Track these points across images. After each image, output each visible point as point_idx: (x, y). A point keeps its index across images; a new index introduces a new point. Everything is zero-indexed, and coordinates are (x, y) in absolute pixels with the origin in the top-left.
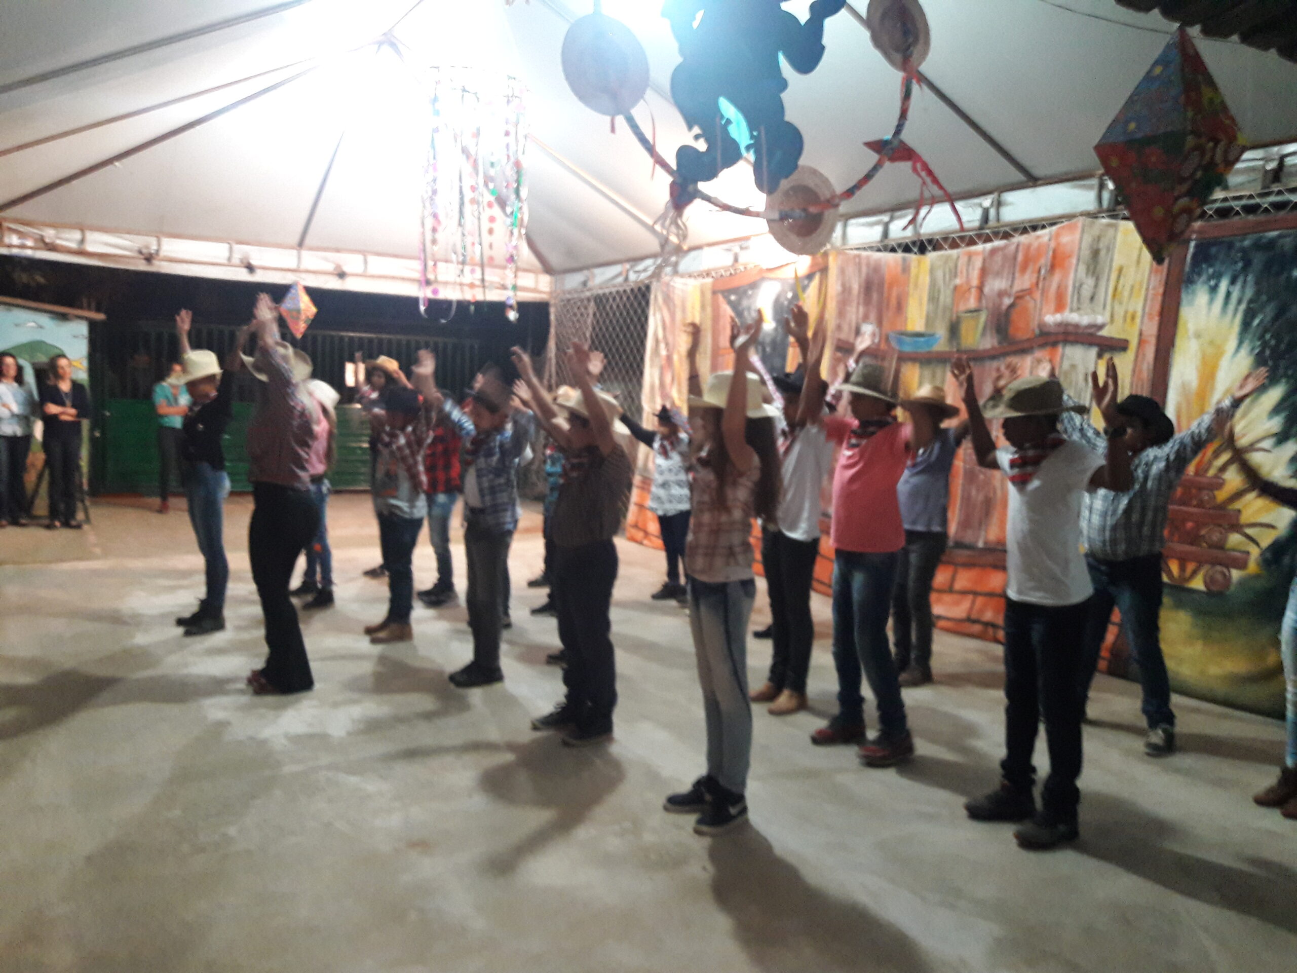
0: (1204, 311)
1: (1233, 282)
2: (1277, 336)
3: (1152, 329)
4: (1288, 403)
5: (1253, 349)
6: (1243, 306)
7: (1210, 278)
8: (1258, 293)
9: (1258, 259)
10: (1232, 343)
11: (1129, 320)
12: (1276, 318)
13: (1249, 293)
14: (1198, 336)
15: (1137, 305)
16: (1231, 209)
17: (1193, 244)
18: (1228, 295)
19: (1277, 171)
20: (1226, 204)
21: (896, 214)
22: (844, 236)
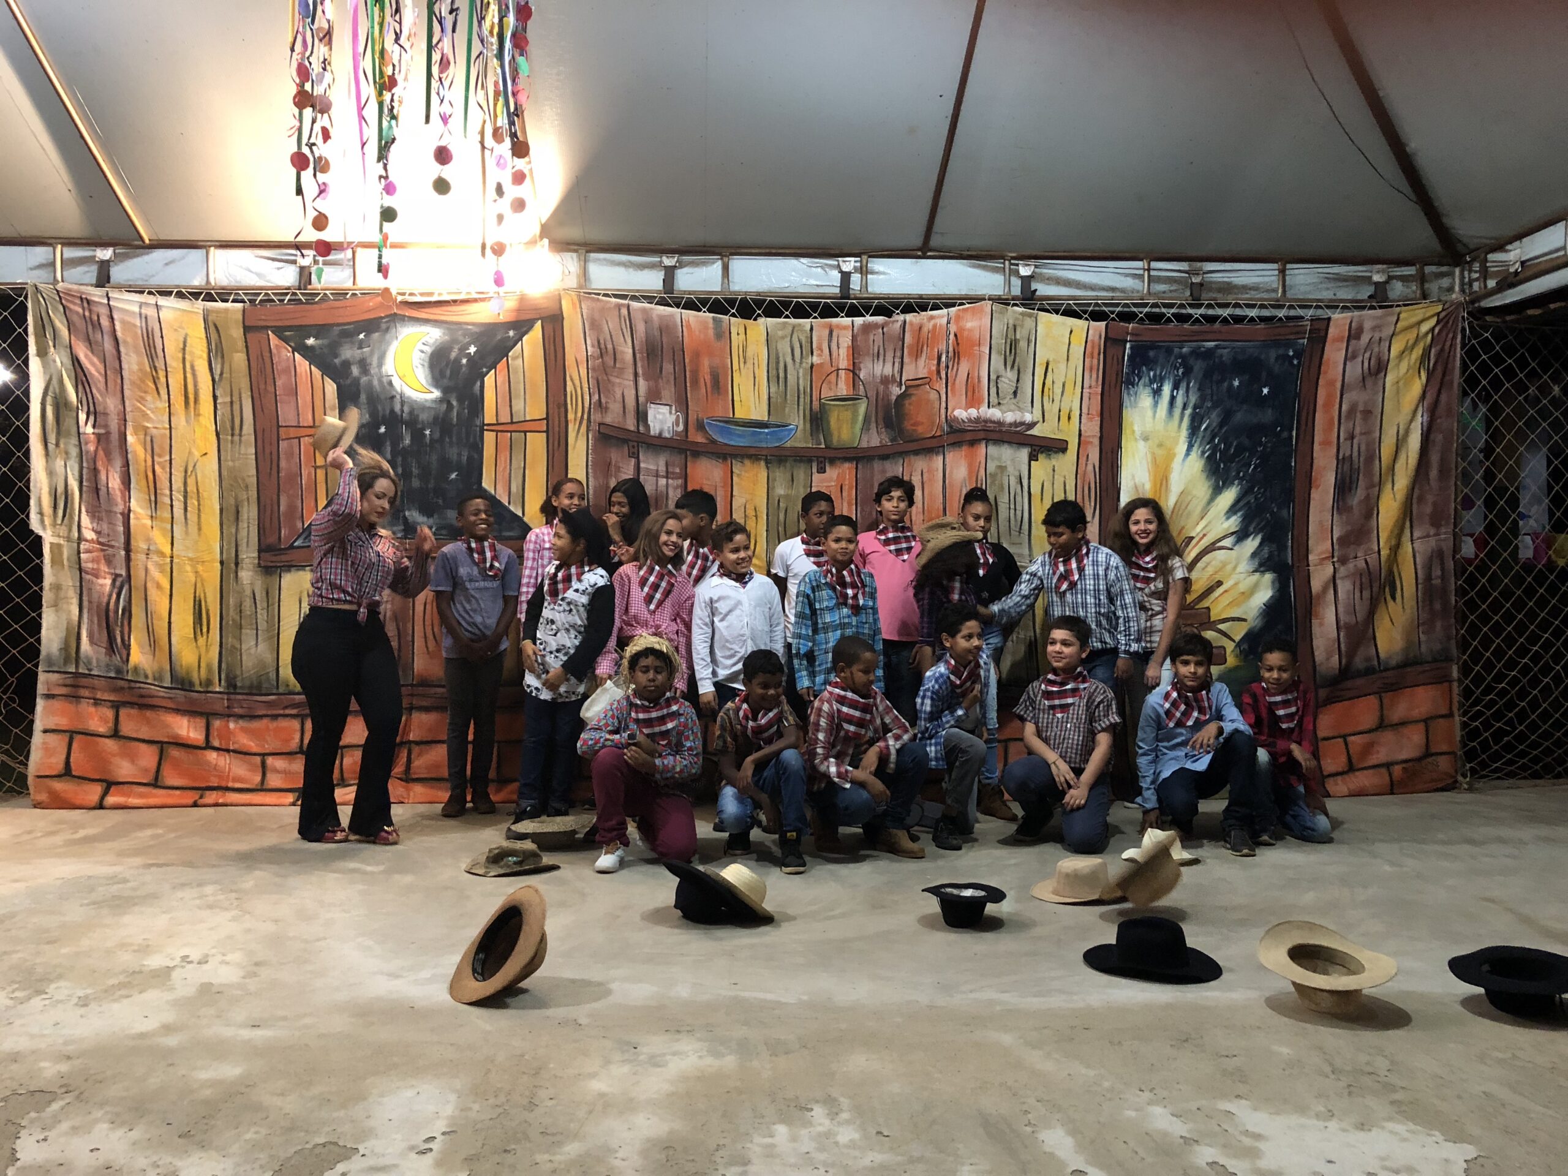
0: (1150, 413)
1: (1176, 387)
2: (1223, 440)
3: (1092, 428)
4: (1241, 504)
5: (1203, 453)
6: (1188, 412)
7: (1151, 382)
8: (1202, 399)
9: (1198, 366)
10: (1182, 447)
11: (1064, 418)
12: (1221, 425)
13: (1193, 399)
14: (1146, 439)
15: (1072, 401)
16: (1164, 315)
17: (1128, 345)
18: (1173, 399)
19: (1201, 285)
20: (1157, 310)
21: (685, 258)
22: (585, 274)
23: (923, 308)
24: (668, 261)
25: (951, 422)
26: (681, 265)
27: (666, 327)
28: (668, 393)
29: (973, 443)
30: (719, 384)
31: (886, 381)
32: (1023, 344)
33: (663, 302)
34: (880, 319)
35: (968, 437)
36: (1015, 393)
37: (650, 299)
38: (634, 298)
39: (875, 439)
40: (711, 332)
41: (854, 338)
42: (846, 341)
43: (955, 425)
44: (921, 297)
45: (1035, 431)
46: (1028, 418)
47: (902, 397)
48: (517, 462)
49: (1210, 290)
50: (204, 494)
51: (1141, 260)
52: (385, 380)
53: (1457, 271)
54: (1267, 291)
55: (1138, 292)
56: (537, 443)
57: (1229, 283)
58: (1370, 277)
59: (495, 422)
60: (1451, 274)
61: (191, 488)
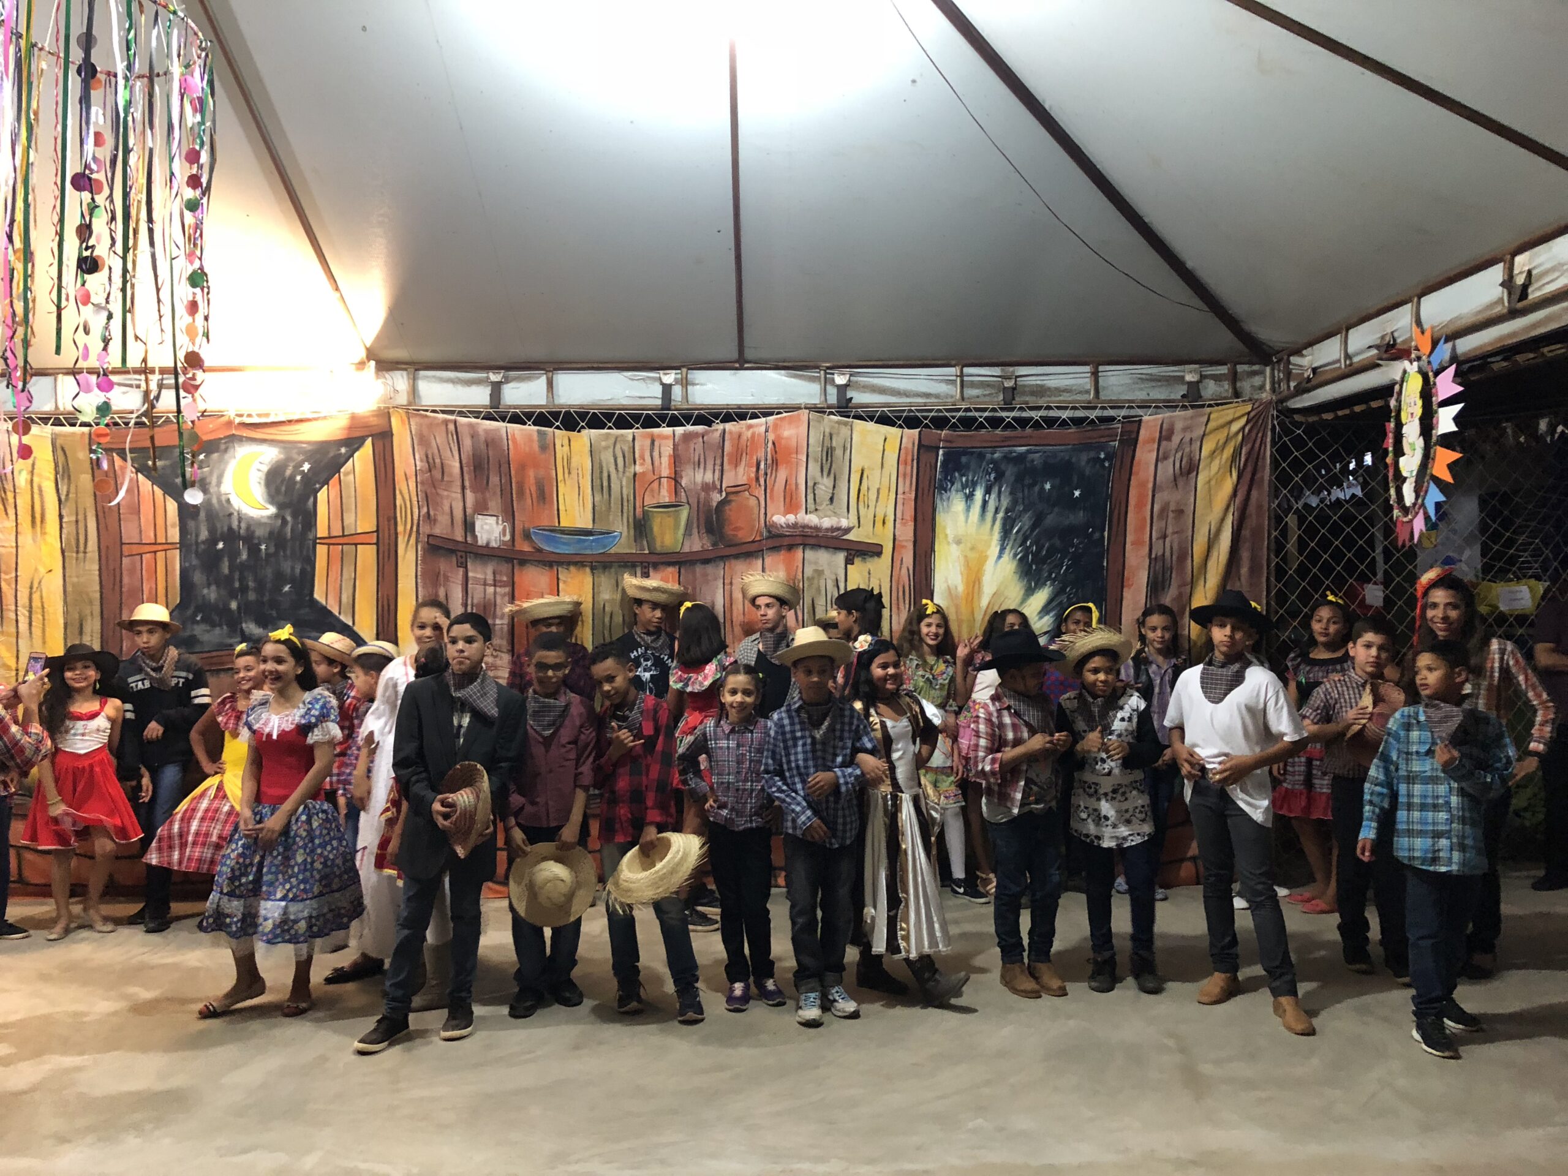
0: (962, 517)
1: (988, 491)
2: (1036, 542)
3: (907, 533)
4: (1054, 604)
5: (1015, 555)
6: (1001, 515)
7: (964, 487)
8: (1014, 502)
9: (1010, 471)
10: (995, 549)
11: (879, 524)
12: (1033, 527)
13: (1005, 502)
14: (958, 542)
15: (887, 507)
16: (975, 419)
17: (941, 452)
18: (985, 503)
19: (1014, 389)
20: (969, 414)
21: (512, 373)
22: (414, 391)
23: (742, 416)
24: (494, 377)
25: (770, 527)
26: (507, 380)
27: (491, 441)
28: (495, 504)
29: (790, 547)
30: (545, 494)
31: (707, 488)
32: (838, 452)
33: (489, 417)
34: (700, 428)
35: (786, 541)
36: (831, 499)
37: (476, 414)
38: (461, 414)
39: (697, 544)
40: (536, 446)
41: (675, 447)
42: (667, 450)
43: (774, 531)
44: (739, 407)
45: (850, 536)
46: (844, 523)
47: (722, 503)
48: (348, 573)
49: (1024, 393)
50: (49, 609)
51: (954, 366)
52: (223, 498)
53: (1268, 370)
54: (1080, 392)
55: (952, 397)
56: (367, 555)
57: (1042, 386)
58: (1183, 377)
59: (326, 535)
60: (1261, 373)
61: (36, 603)
